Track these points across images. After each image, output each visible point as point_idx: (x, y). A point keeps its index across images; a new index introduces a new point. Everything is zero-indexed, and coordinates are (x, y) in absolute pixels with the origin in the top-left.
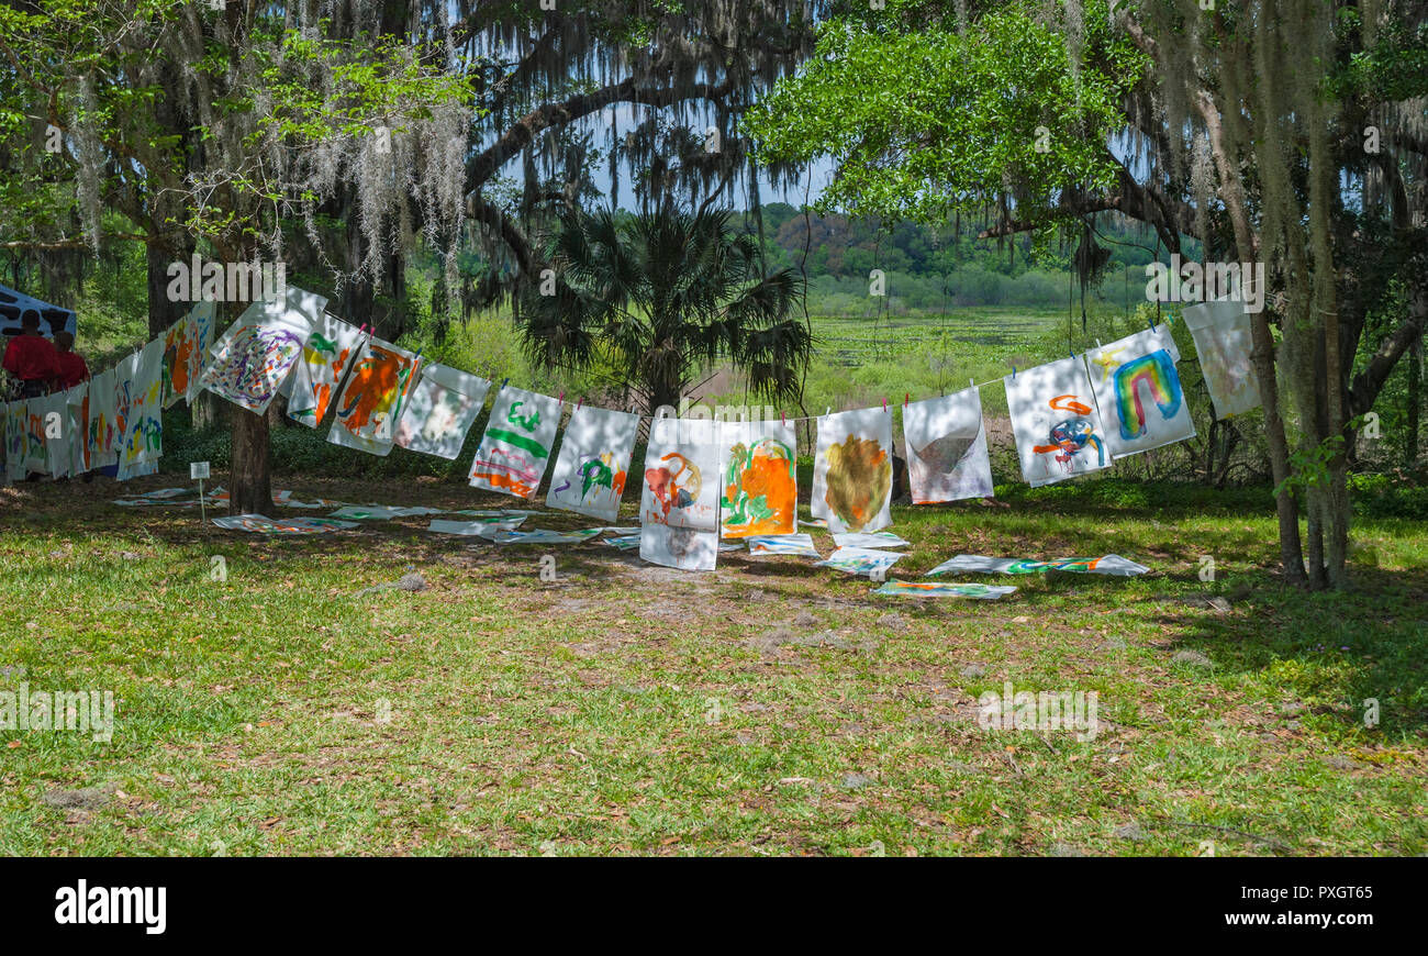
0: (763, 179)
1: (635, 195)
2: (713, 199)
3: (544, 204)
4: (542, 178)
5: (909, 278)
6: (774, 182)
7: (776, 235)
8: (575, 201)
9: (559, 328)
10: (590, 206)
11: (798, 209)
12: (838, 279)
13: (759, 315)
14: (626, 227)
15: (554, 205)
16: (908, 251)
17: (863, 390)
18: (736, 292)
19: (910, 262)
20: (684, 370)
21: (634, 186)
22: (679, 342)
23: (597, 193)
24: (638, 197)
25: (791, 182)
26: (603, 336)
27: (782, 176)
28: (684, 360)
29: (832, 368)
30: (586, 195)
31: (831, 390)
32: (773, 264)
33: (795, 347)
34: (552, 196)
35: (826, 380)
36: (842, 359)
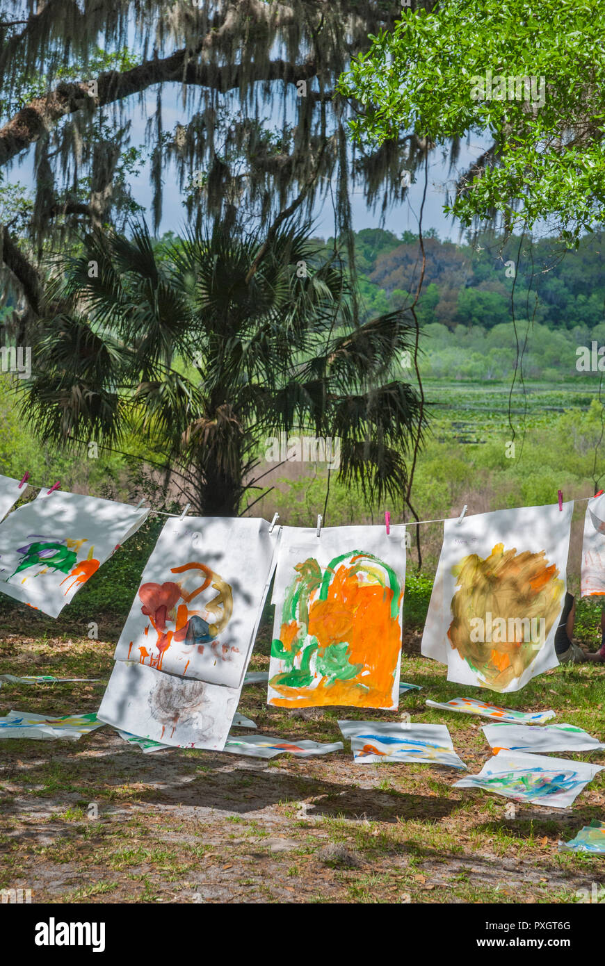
0: (357, 191)
1: (185, 209)
2: (291, 211)
3: (62, 220)
4: (61, 184)
5: (544, 330)
6: (370, 195)
7: (371, 270)
8: (105, 217)
9: (75, 389)
10: (125, 226)
11: (400, 237)
12: (450, 329)
13: (351, 372)
14: (174, 254)
15: (75, 223)
16: (543, 295)
17: (486, 475)
18: (319, 342)
19: (544, 308)
20: (248, 449)
21: (185, 198)
22: (240, 410)
23: (134, 207)
24: (190, 213)
25: (396, 196)
26: (137, 399)
27: (384, 187)
28: (248, 435)
29: (444, 445)
30: (119, 208)
31: (442, 475)
32: (368, 307)
33: (403, 419)
34: (75, 208)
35: (436, 461)
36: (457, 434)
